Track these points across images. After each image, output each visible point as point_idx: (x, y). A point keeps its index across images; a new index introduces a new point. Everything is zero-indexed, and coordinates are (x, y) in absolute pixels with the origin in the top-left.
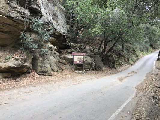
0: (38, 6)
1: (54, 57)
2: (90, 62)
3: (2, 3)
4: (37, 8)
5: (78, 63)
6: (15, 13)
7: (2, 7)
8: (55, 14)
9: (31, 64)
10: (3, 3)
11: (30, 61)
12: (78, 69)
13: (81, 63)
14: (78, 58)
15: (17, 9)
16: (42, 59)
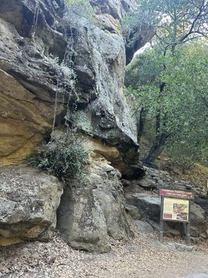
0: (92, 69)
1: (115, 196)
2: (202, 217)
3: (4, 37)
4: (89, 72)
5: (174, 218)
6: (34, 68)
7: (3, 48)
8: (120, 102)
9: (55, 214)
10: (7, 39)
11: (53, 203)
12: (172, 234)
13: (181, 220)
14: (175, 206)
15: (40, 60)
16: (86, 201)
